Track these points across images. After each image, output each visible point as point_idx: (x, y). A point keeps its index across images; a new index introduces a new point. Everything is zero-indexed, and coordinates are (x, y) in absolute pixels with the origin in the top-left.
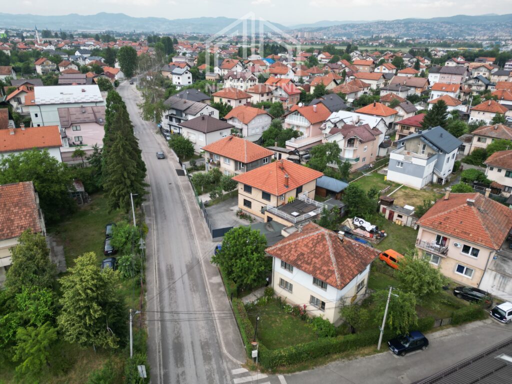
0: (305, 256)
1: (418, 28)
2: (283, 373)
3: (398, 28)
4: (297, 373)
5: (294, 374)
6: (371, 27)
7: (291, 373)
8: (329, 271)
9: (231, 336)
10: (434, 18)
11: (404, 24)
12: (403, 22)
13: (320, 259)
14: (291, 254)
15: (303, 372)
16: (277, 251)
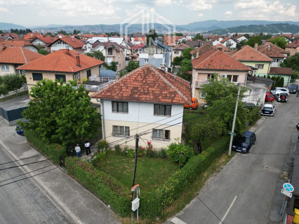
0: (139, 89)
1: (108, 29)
2: (174, 215)
3: (98, 29)
4: (187, 206)
5: (185, 208)
6: (82, 28)
7: (181, 209)
8: (170, 93)
9: (82, 203)
10: (114, 25)
11: (100, 27)
12: (99, 26)
13: (156, 87)
14: (124, 91)
15: (191, 202)
16: (105, 93)
